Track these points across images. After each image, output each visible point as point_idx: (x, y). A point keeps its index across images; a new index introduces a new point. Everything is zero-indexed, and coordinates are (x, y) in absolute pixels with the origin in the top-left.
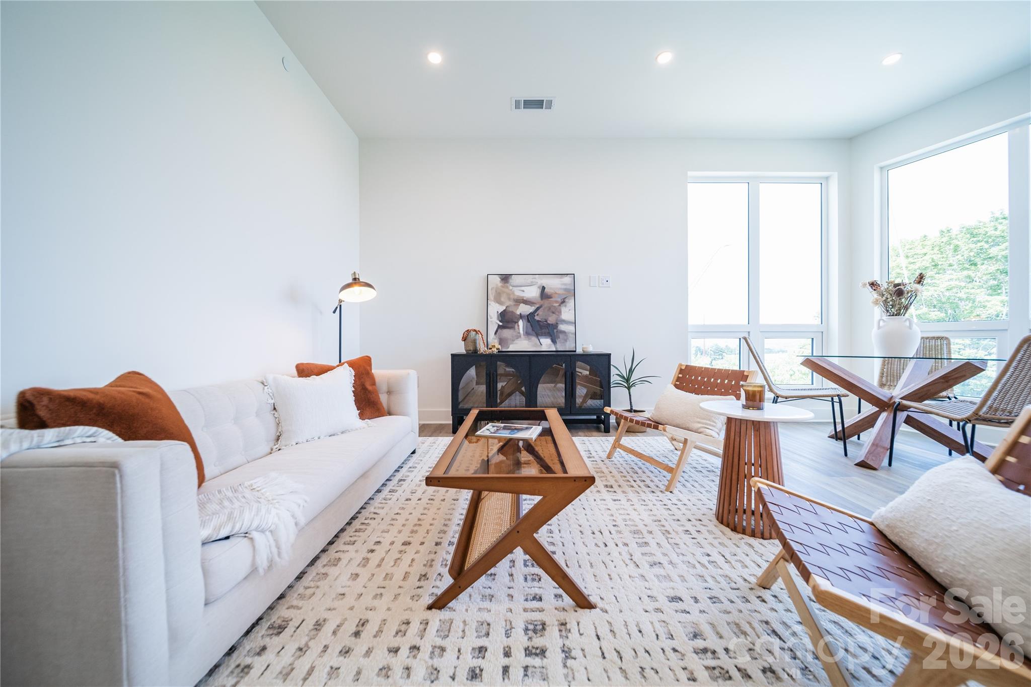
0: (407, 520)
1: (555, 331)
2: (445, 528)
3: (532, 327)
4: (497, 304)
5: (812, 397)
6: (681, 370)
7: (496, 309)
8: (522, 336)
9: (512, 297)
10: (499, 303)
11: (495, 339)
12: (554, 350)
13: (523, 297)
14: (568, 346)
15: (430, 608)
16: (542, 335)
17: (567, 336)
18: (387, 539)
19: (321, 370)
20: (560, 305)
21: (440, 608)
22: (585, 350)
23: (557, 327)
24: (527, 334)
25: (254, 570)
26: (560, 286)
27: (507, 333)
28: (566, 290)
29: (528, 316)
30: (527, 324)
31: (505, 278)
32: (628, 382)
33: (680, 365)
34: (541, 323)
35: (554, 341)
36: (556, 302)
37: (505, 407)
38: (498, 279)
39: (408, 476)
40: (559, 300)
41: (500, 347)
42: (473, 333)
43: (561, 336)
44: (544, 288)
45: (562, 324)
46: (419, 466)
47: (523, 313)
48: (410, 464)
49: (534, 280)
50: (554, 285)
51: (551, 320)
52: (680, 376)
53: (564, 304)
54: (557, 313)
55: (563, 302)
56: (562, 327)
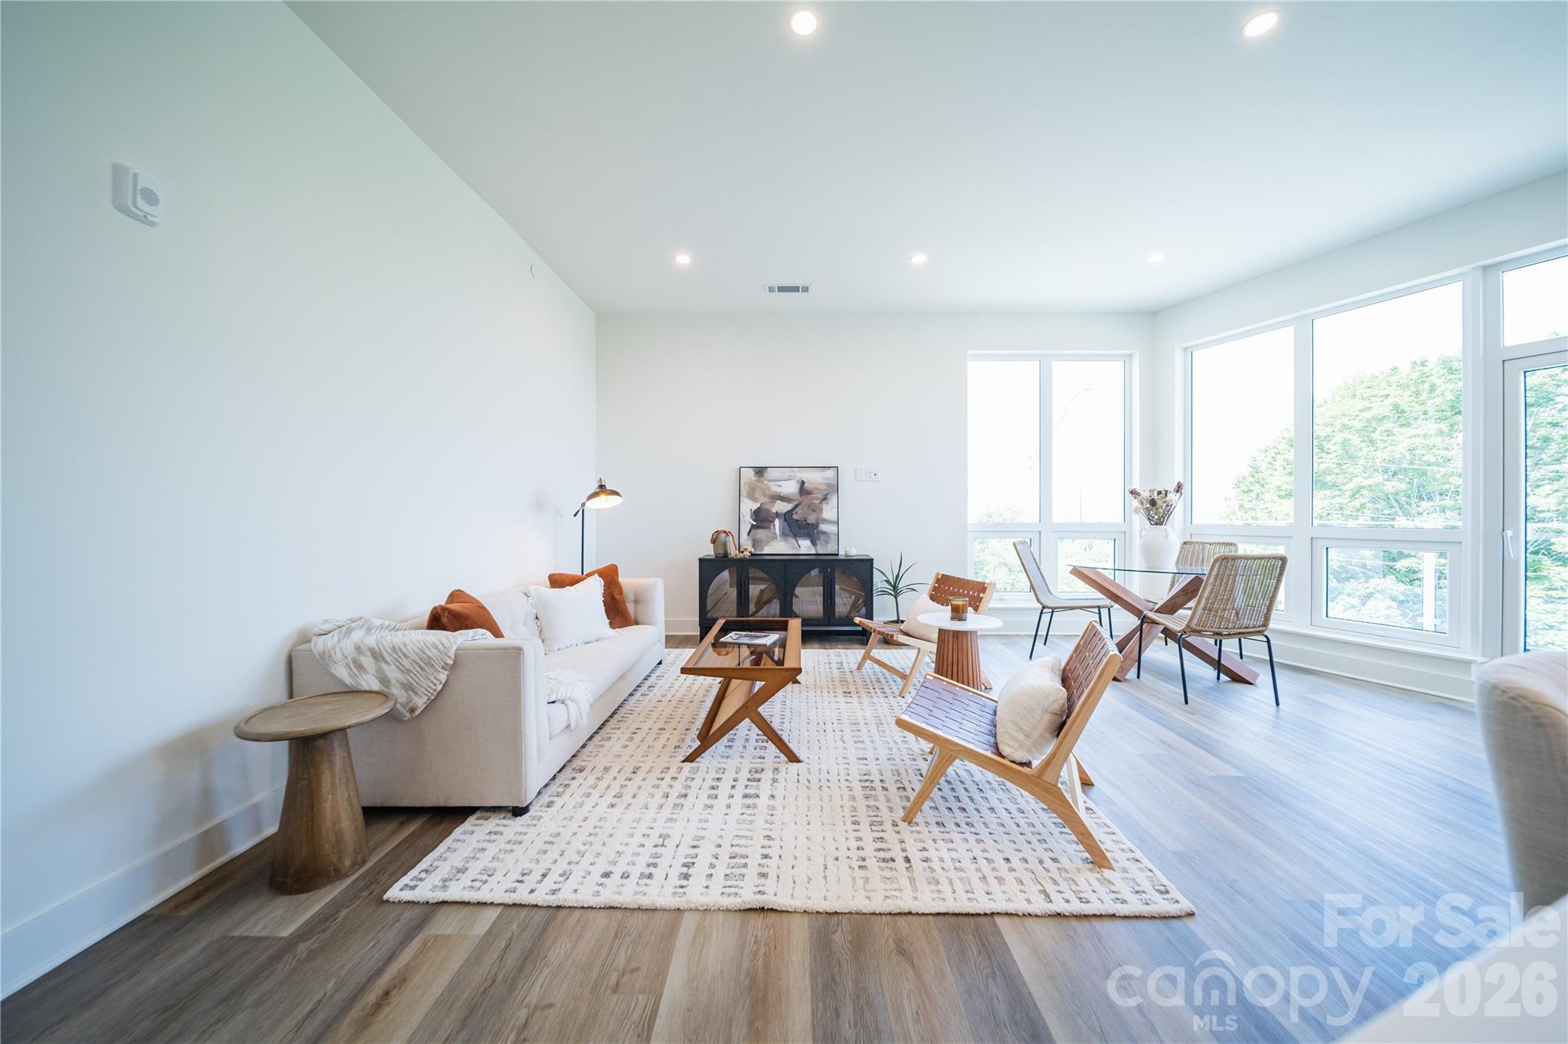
0: (661, 715)
1: (815, 531)
2: (693, 720)
3: (789, 526)
4: (751, 502)
5: (1081, 608)
6: (938, 579)
7: (749, 506)
8: (778, 537)
9: (767, 492)
10: (752, 500)
11: (748, 540)
12: (814, 553)
13: (780, 493)
14: (830, 549)
15: (683, 761)
16: (800, 537)
17: (828, 537)
18: (645, 727)
19: (573, 581)
20: (821, 502)
21: (691, 762)
22: (847, 553)
23: (818, 527)
24: (784, 534)
25: (568, 726)
26: (821, 481)
27: (761, 534)
28: (828, 485)
29: (785, 514)
30: (784, 524)
31: (760, 471)
32: (895, 590)
33: (938, 574)
34: (800, 523)
35: (814, 543)
36: (818, 498)
37: (761, 617)
38: (751, 472)
39: (657, 683)
40: (821, 496)
41: (753, 550)
42: (723, 535)
43: (822, 537)
44: (803, 483)
45: (823, 523)
46: (666, 676)
47: (779, 511)
48: (658, 673)
49: (792, 474)
50: (814, 479)
51: (811, 519)
52: (936, 585)
53: (825, 501)
54: (818, 511)
55: (825, 499)
56: (823, 527)
